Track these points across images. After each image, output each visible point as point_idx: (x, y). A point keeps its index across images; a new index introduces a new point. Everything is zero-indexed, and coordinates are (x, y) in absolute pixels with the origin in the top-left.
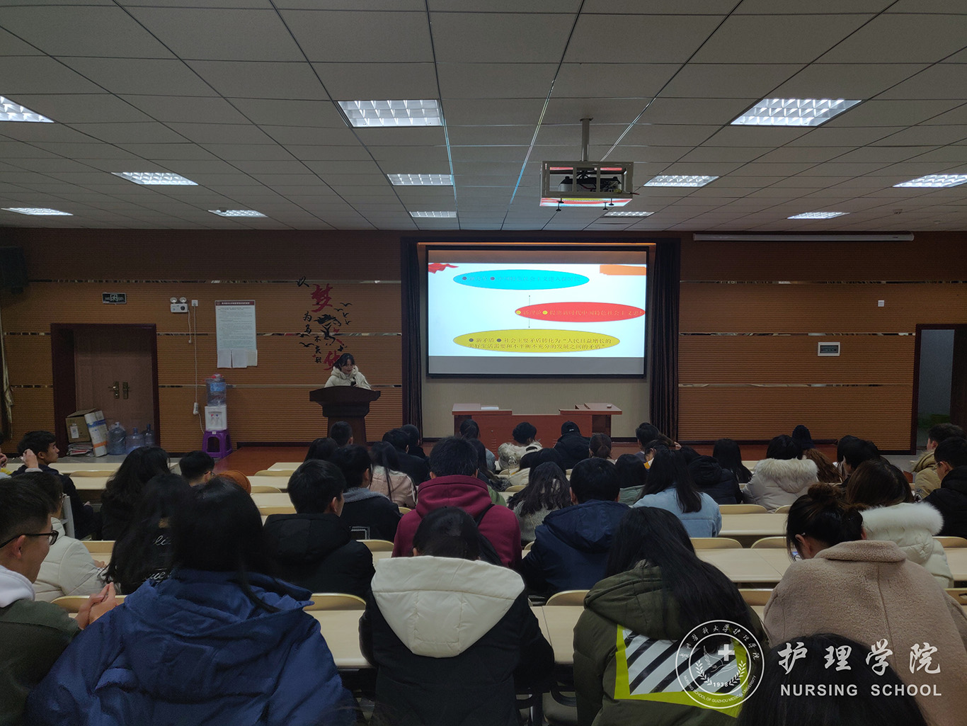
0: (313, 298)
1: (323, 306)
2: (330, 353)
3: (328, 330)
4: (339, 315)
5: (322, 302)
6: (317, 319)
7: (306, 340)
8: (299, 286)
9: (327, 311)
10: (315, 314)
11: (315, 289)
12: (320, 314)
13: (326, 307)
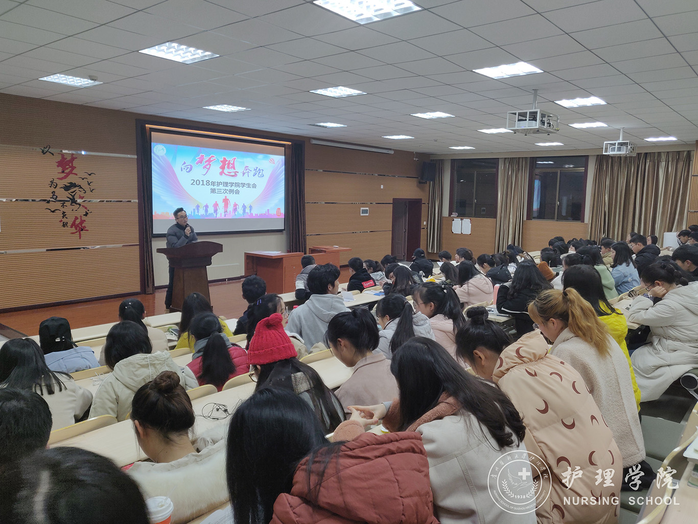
0: (58, 166)
1: (68, 174)
2: (76, 218)
3: (73, 196)
4: (83, 184)
5: (67, 171)
6: (62, 186)
7: (53, 206)
8: (44, 154)
9: (71, 179)
10: (60, 181)
11: (59, 158)
12: (66, 182)
13: (71, 175)
